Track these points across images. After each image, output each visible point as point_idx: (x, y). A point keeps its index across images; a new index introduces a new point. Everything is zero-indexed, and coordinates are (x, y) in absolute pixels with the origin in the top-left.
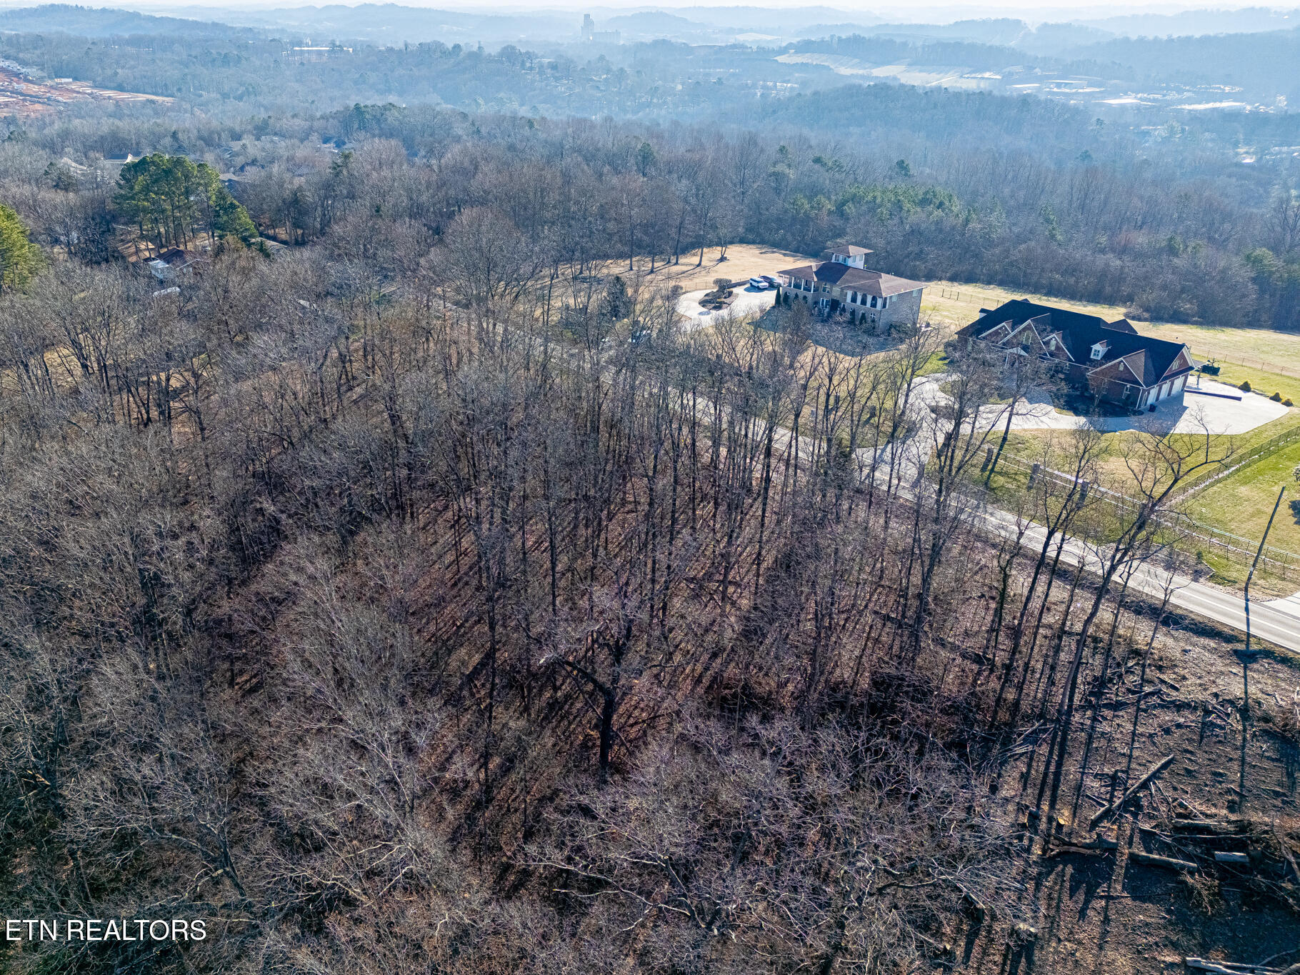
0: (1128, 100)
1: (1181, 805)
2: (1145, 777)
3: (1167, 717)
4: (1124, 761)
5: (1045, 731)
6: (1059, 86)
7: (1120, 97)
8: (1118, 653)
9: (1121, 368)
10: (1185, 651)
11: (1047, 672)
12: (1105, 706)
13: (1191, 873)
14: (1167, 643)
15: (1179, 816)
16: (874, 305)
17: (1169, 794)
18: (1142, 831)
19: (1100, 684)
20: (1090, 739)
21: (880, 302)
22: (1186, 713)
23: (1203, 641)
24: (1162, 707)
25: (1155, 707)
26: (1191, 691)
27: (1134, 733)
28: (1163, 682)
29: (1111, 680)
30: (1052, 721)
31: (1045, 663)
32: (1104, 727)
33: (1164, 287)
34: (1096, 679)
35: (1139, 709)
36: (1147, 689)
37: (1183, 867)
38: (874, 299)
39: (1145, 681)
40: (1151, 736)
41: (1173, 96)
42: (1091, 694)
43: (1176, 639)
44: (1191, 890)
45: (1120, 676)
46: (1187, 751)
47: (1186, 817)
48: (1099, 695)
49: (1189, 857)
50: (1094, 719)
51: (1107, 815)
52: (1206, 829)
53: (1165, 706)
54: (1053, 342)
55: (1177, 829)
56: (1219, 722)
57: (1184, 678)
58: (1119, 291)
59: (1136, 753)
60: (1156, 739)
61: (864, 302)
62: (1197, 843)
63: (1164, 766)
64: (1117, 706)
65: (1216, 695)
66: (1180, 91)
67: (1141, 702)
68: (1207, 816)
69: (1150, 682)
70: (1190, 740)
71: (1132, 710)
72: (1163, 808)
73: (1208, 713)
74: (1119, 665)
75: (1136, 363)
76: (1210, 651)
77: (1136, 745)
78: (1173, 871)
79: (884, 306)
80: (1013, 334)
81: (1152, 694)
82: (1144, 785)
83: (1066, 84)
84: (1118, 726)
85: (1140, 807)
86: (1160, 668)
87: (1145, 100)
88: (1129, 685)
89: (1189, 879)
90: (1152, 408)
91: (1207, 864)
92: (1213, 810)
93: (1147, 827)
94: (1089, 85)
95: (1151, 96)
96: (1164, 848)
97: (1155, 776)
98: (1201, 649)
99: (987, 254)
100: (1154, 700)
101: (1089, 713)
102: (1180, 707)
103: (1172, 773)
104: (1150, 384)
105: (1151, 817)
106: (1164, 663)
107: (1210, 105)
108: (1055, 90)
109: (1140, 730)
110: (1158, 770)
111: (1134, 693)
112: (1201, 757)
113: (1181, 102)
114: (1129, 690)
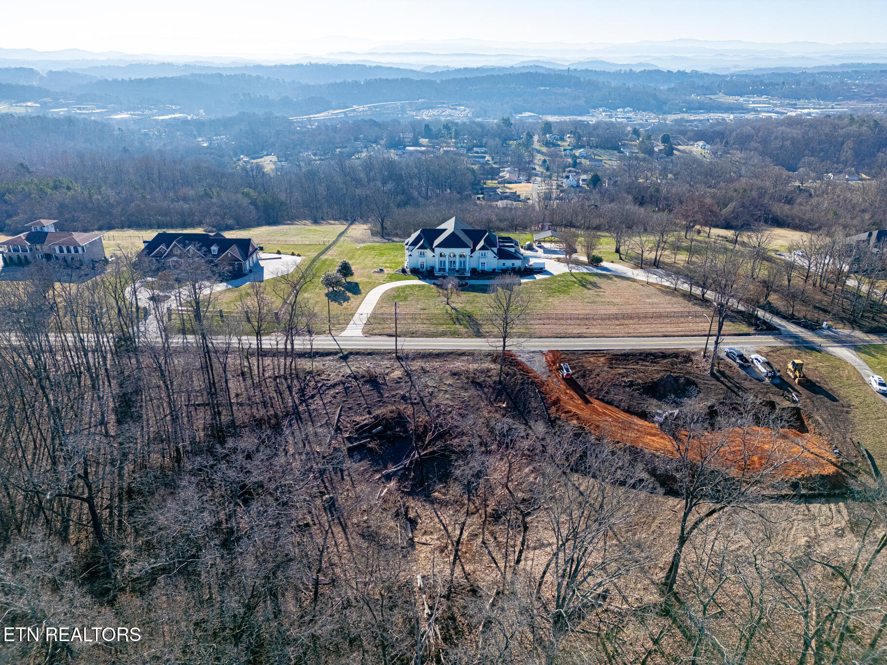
0: (124, 116)
1: (354, 421)
2: (337, 417)
3: (332, 392)
4: (326, 416)
5: (292, 420)
6: (79, 109)
7: (119, 114)
8: (301, 375)
9: (230, 255)
10: (324, 365)
11: (279, 396)
12: (309, 398)
13: (369, 443)
14: (317, 364)
15: (355, 425)
16: (77, 251)
17: (348, 419)
18: (347, 438)
19: (302, 391)
20: (310, 415)
21: (80, 249)
22: (337, 387)
23: (327, 358)
24: (328, 389)
25: (326, 390)
26: (334, 378)
27: (324, 404)
28: (323, 379)
29: (305, 388)
30: (293, 414)
31: (277, 393)
32: (313, 407)
33: (216, 214)
34: (299, 389)
35: (321, 394)
36: (319, 385)
37: (366, 442)
38: (75, 248)
39: (317, 382)
40: (330, 402)
41: (147, 112)
42: (301, 396)
43: (318, 362)
44: (371, 449)
45: (307, 385)
46: (345, 401)
47: (357, 424)
48: (304, 395)
49: (365, 438)
50: (307, 406)
51: (332, 438)
52: (366, 425)
53: (329, 388)
54: (191, 251)
55: (357, 430)
56: (349, 385)
57: (329, 375)
58: (193, 220)
59: (329, 411)
60: (332, 402)
61: (69, 251)
62: (365, 431)
63: (341, 410)
64: (313, 397)
65: (343, 376)
66: (151, 109)
67: (321, 390)
68: (364, 420)
69: (319, 382)
70: (344, 397)
71: (318, 395)
72: (349, 425)
73: (344, 384)
74: (304, 381)
75: (234, 251)
76: (333, 361)
77: (327, 408)
78: (363, 446)
79: (84, 251)
80: (168, 251)
81: (322, 386)
82: (338, 421)
83: (84, 108)
84: (317, 404)
85: (341, 430)
86: (319, 375)
87: (134, 115)
88: (313, 387)
89: (370, 445)
90: (251, 271)
91: (373, 438)
92: (364, 417)
93: (347, 436)
94: (98, 108)
95: (136, 113)
96: (356, 439)
97: (340, 416)
98: (329, 361)
99: (114, 211)
100: (324, 388)
101: (304, 404)
102: (334, 386)
103: (345, 411)
104: (245, 260)
105: (346, 431)
106: (320, 373)
107: (169, 116)
108: (78, 111)
109: (325, 401)
110: (340, 413)
111: (315, 389)
112: (351, 401)
113: (154, 115)
114: (314, 389)
